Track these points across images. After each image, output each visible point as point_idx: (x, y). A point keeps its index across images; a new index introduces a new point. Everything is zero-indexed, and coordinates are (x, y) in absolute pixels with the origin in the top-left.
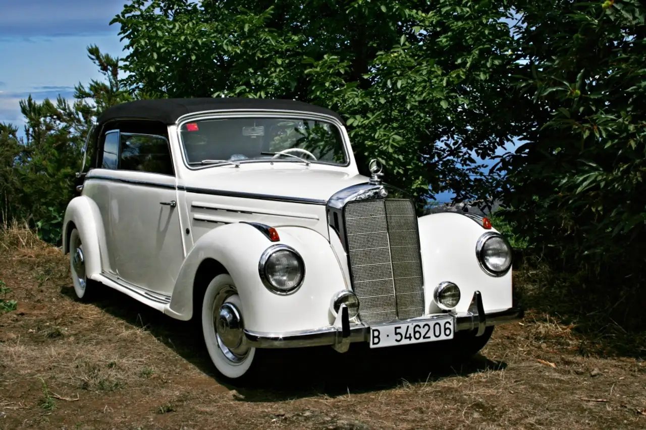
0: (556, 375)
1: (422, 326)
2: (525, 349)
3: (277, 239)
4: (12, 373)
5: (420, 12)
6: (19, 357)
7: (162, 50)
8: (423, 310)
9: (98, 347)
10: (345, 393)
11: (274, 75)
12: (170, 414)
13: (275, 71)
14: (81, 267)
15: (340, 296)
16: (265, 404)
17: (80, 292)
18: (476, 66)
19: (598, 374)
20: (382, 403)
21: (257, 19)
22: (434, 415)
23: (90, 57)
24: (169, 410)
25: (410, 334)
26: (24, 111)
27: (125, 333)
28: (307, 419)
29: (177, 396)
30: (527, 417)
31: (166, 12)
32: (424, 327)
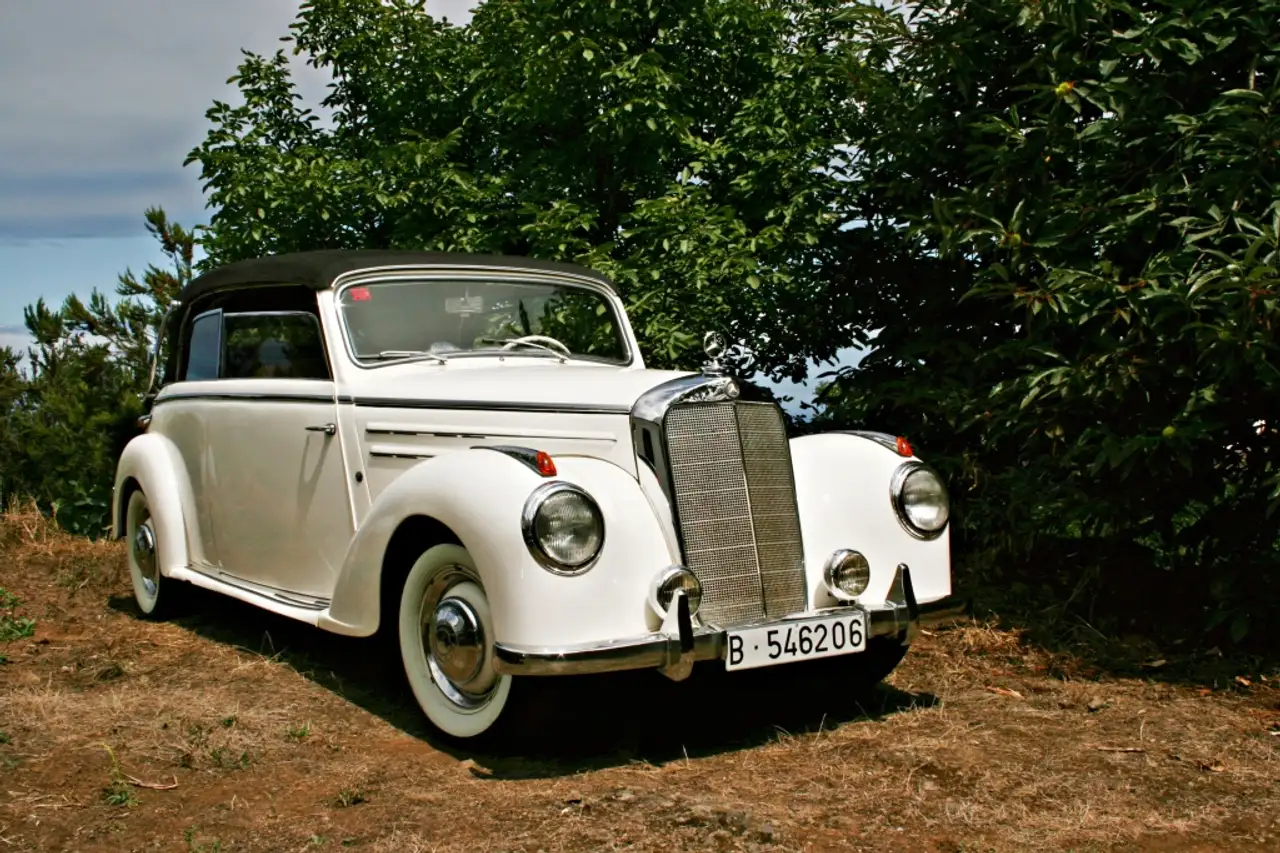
0: (1032, 711)
1: (813, 629)
2: (957, 671)
3: (552, 472)
4: (40, 741)
5: (699, 140)
6: (52, 712)
7: (274, 205)
8: (806, 601)
9: (198, 691)
10: (681, 756)
11: (464, 239)
12: (361, 808)
13: (465, 234)
14: (149, 557)
15: (666, 578)
16: (536, 782)
17: (147, 603)
18: (798, 224)
19: (1102, 707)
20: (751, 772)
21: (434, 148)
22: (853, 789)
23: (148, 228)
24: (357, 801)
25: (793, 644)
26: (31, 323)
27: (244, 666)
28: (628, 805)
29: (365, 774)
30: (1019, 784)
31: (275, 143)
32: (816, 631)
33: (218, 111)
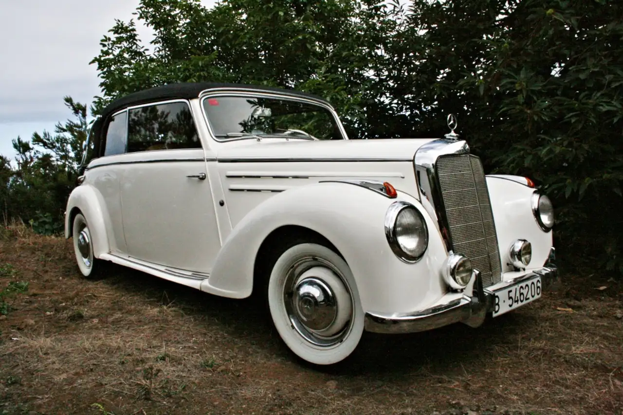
3: (395, 195)
14: (87, 248)
17: (86, 270)
23: (66, 104)
25: (518, 297)
26: (15, 146)
27: (153, 311)
32: (525, 288)
33: (106, 41)
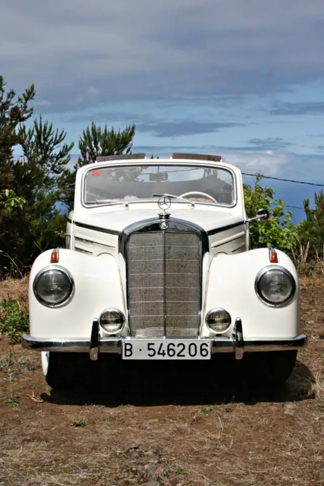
1: (176, 345)
3: (56, 262)
25: (164, 351)
